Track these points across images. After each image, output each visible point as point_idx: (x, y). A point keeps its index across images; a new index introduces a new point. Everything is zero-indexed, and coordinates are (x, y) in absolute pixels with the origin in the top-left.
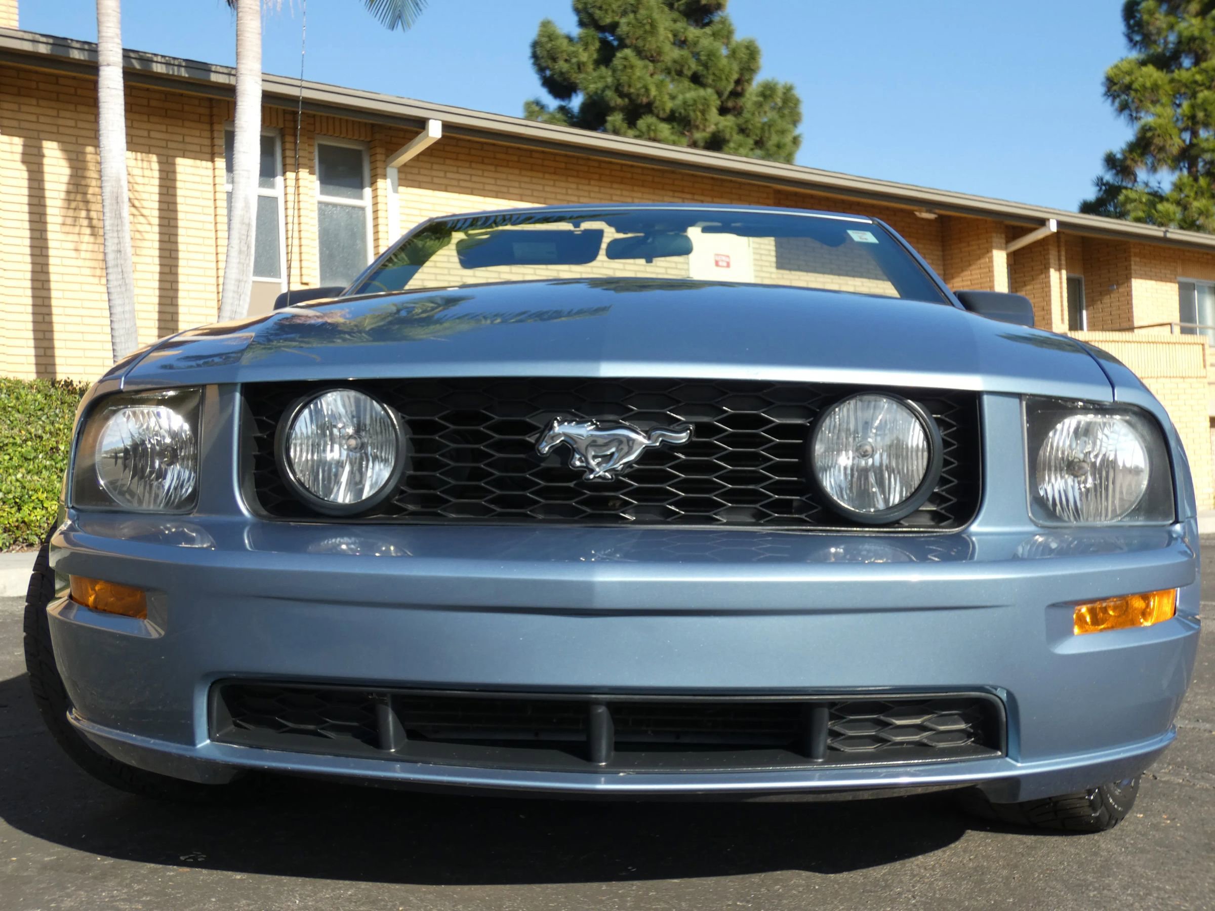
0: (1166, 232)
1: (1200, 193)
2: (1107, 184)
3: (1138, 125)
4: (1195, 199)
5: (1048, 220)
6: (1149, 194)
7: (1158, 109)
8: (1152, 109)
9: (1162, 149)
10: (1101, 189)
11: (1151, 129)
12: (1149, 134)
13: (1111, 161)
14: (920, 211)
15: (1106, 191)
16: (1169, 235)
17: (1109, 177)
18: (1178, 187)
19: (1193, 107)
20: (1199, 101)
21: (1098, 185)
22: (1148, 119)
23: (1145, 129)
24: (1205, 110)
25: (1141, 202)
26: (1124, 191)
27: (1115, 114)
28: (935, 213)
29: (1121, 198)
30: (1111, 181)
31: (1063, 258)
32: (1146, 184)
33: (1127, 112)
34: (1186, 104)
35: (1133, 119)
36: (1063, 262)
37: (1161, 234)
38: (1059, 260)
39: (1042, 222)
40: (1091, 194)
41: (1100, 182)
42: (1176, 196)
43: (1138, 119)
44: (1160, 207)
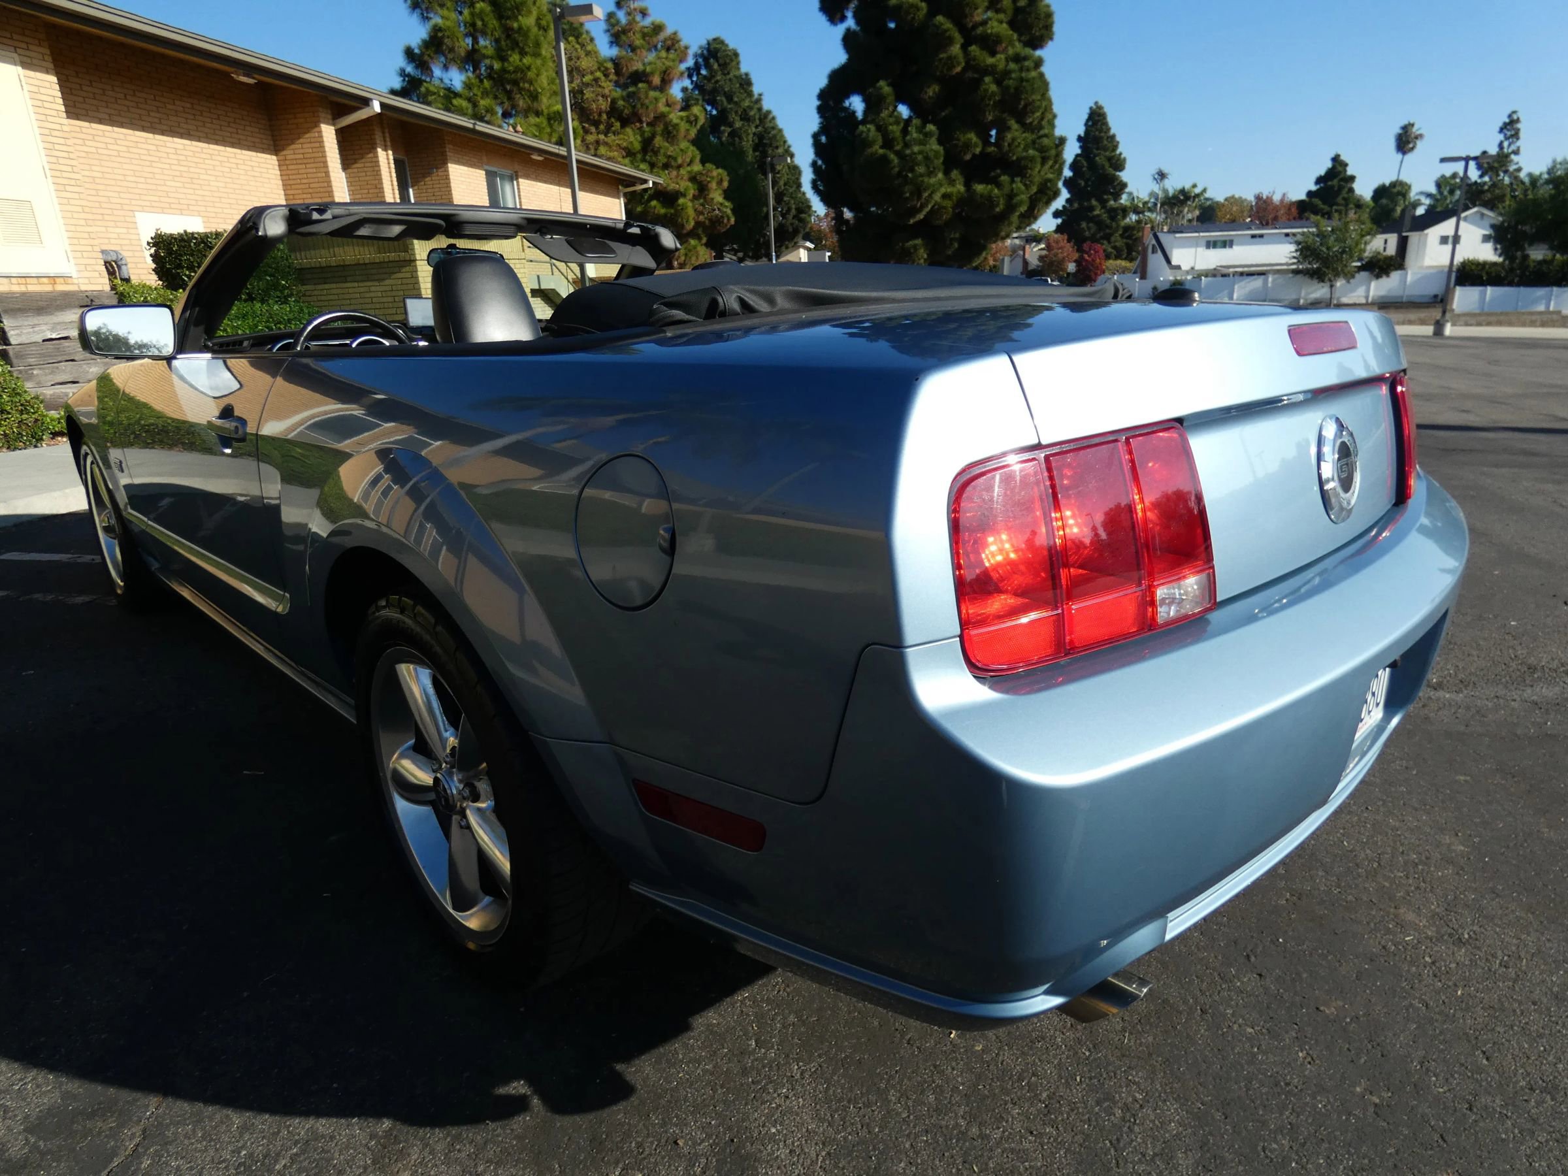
0: (474, 124)
1: (485, 94)
2: (409, 75)
3: (429, 26)
4: (482, 98)
5: (371, 100)
6: (445, 89)
7: (445, 12)
8: (440, 11)
9: (452, 50)
10: (404, 80)
11: (440, 30)
12: (440, 34)
13: (409, 53)
14: (238, 75)
15: (408, 81)
16: (477, 128)
17: (409, 69)
18: (468, 86)
19: (472, 14)
20: (477, 11)
21: (401, 75)
22: (437, 20)
23: (436, 29)
24: (483, 20)
25: (439, 96)
26: (425, 84)
27: (410, 10)
28: (254, 78)
29: (423, 89)
30: (412, 73)
31: (388, 139)
32: (441, 80)
33: (418, 11)
34: (466, 12)
35: (425, 19)
36: (389, 143)
37: (471, 126)
38: (385, 141)
39: (366, 102)
40: (397, 83)
41: (402, 73)
42: (466, 93)
43: (428, 19)
44: (455, 102)
